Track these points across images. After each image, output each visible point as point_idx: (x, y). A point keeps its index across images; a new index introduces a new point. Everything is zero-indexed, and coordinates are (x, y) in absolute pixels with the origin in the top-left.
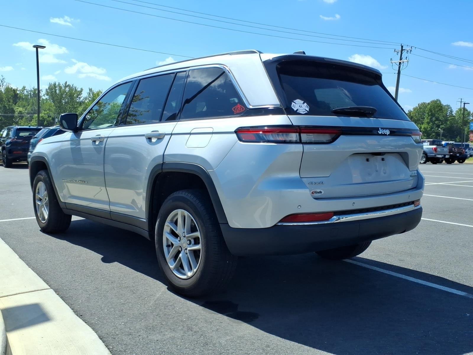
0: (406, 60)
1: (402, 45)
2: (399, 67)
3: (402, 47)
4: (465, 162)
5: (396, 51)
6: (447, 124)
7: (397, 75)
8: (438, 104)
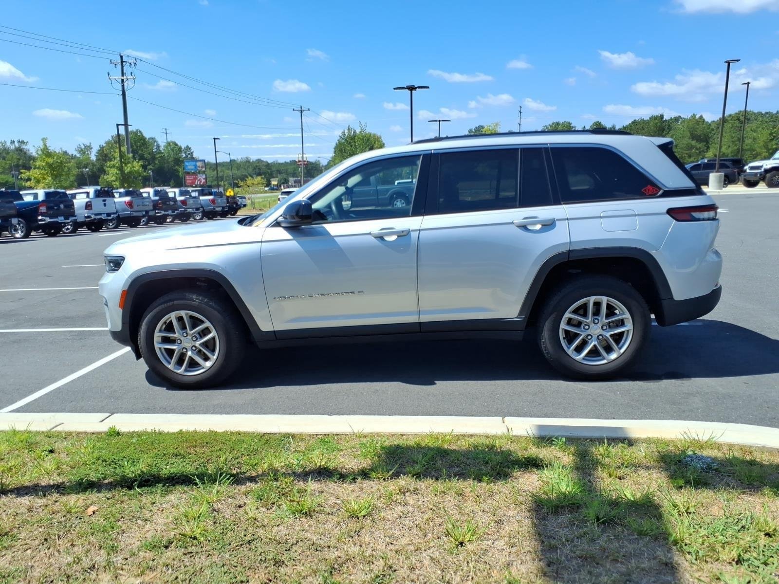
0: (132, 77)
1: (122, 55)
2: (123, 86)
3: (122, 57)
4: (238, 213)
5: (113, 63)
6: (156, 164)
7: (121, 97)
8: (139, 136)
